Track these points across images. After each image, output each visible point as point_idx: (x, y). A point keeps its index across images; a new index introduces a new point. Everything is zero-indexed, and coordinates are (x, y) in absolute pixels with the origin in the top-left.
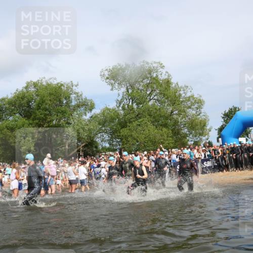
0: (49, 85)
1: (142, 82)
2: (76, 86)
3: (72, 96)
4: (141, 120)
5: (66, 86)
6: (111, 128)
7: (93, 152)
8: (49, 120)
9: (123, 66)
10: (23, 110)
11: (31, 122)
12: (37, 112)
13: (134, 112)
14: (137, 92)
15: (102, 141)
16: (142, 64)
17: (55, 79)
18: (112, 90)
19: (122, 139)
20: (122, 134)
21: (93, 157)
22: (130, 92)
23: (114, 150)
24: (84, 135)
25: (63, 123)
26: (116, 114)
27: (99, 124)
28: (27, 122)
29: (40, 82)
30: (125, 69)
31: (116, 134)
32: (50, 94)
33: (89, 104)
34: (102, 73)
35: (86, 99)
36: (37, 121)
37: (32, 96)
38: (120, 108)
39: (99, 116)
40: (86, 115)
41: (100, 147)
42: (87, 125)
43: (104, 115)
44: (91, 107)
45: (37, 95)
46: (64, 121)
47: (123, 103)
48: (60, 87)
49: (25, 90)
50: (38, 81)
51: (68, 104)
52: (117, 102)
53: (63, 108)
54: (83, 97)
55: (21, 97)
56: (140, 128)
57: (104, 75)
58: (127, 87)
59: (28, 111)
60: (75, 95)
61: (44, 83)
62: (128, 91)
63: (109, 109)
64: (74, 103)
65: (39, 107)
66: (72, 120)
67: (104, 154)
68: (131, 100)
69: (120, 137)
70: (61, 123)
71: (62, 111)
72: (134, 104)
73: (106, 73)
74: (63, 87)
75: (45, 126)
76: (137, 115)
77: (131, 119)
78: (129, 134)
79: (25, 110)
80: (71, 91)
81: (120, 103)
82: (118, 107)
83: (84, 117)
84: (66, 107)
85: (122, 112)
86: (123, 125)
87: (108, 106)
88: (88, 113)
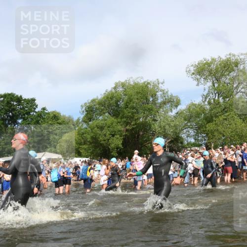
0: (136, 84)
1: (228, 75)
2: (162, 84)
3: (158, 93)
4: (227, 114)
5: (152, 84)
6: (197, 124)
7: (178, 147)
8: (136, 118)
9: (208, 60)
10: (112, 109)
11: (119, 120)
12: (125, 111)
13: (220, 106)
14: (223, 86)
15: (187, 137)
16: (228, 57)
17: (142, 78)
18: (198, 85)
19: (207, 134)
20: (207, 129)
21: (178, 153)
22: (216, 86)
23: (200, 146)
24: (170, 131)
25: (149, 121)
26: (202, 109)
27: (185, 120)
28: (116, 120)
29: (127, 81)
30: (211, 63)
31: (202, 129)
32: (138, 93)
33: (175, 100)
34: (188, 69)
35: (172, 96)
36: (125, 119)
37: (120, 96)
38: (206, 103)
39: (185, 112)
40: (172, 112)
41: (186, 143)
42: (173, 121)
43: (189, 110)
44: (177, 103)
45: (125, 95)
46: (151, 118)
47: (209, 97)
48: (146, 86)
49: (113, 91)
50: (126, 81)
51: (154, 101)
52: (202, 97)
53: (150, 106)
54: (169, 94)
55: (110, 97)
56: (226, 122)
57: (189, 70)
58: (213, 81)
59: (117, 111)
60: (161, 93)
61: (132, 83)
62: (214, 86)
63: (195, 105)
64: (160, 100)
65: (126, 106)
66: (158, 117)
67: (189, 149)
68: (217, 95)
69: (206, 132)
70: (147, 120)
71: (149, 109)
72: (221, 98)
73: (192, 69)
74: (149, 86)
75: (132, 123)
76: (224, 109)
77: (217, 113)
78: (215, 129)
79: (113, 110)
80: (157, 89)
81: (206, 98)
82: (203, 102)
83: (170, 114)
84: (152, 105)
85: (208, 107)
86: (209, 120)
87: (194, 102)
88: (174, 109)
